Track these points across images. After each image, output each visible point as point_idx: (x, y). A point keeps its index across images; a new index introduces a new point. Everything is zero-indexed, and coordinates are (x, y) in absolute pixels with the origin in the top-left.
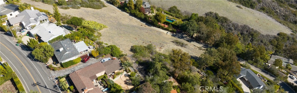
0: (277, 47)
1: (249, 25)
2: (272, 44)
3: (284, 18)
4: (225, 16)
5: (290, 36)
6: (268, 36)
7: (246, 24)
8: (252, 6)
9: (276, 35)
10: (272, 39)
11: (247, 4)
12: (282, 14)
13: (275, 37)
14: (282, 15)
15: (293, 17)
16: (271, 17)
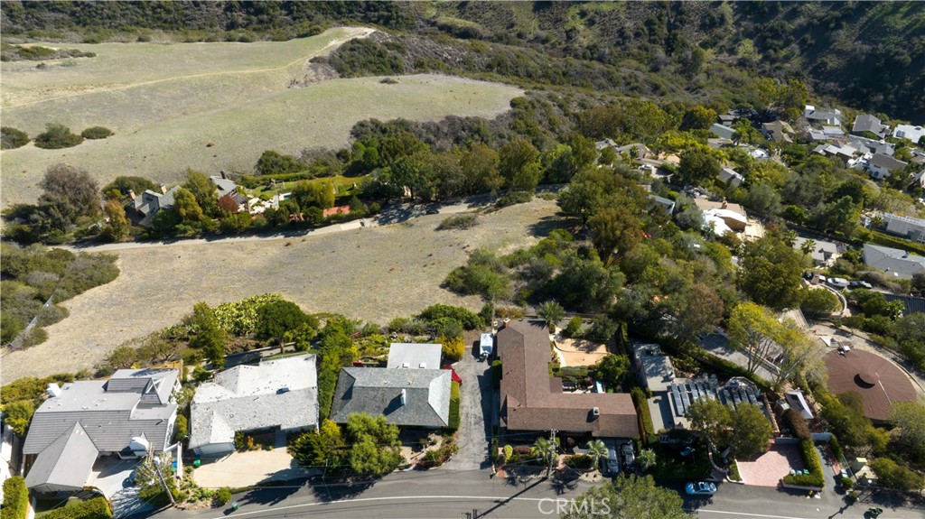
0: (529, 132)
1: (454, 114)
2: (519, 133)
3: (467, 66)
4: (394, 118)
5: (529, 98)
6: (500, 117)
7: (446, 115)
8: (396, 69)
9: (510, 108)
10: (511, 120)
11: (383, 67)
12: (458, 60)
13: (514, 115)
14: (459, 62)
15: (479, 57)
16: (454, 74)
